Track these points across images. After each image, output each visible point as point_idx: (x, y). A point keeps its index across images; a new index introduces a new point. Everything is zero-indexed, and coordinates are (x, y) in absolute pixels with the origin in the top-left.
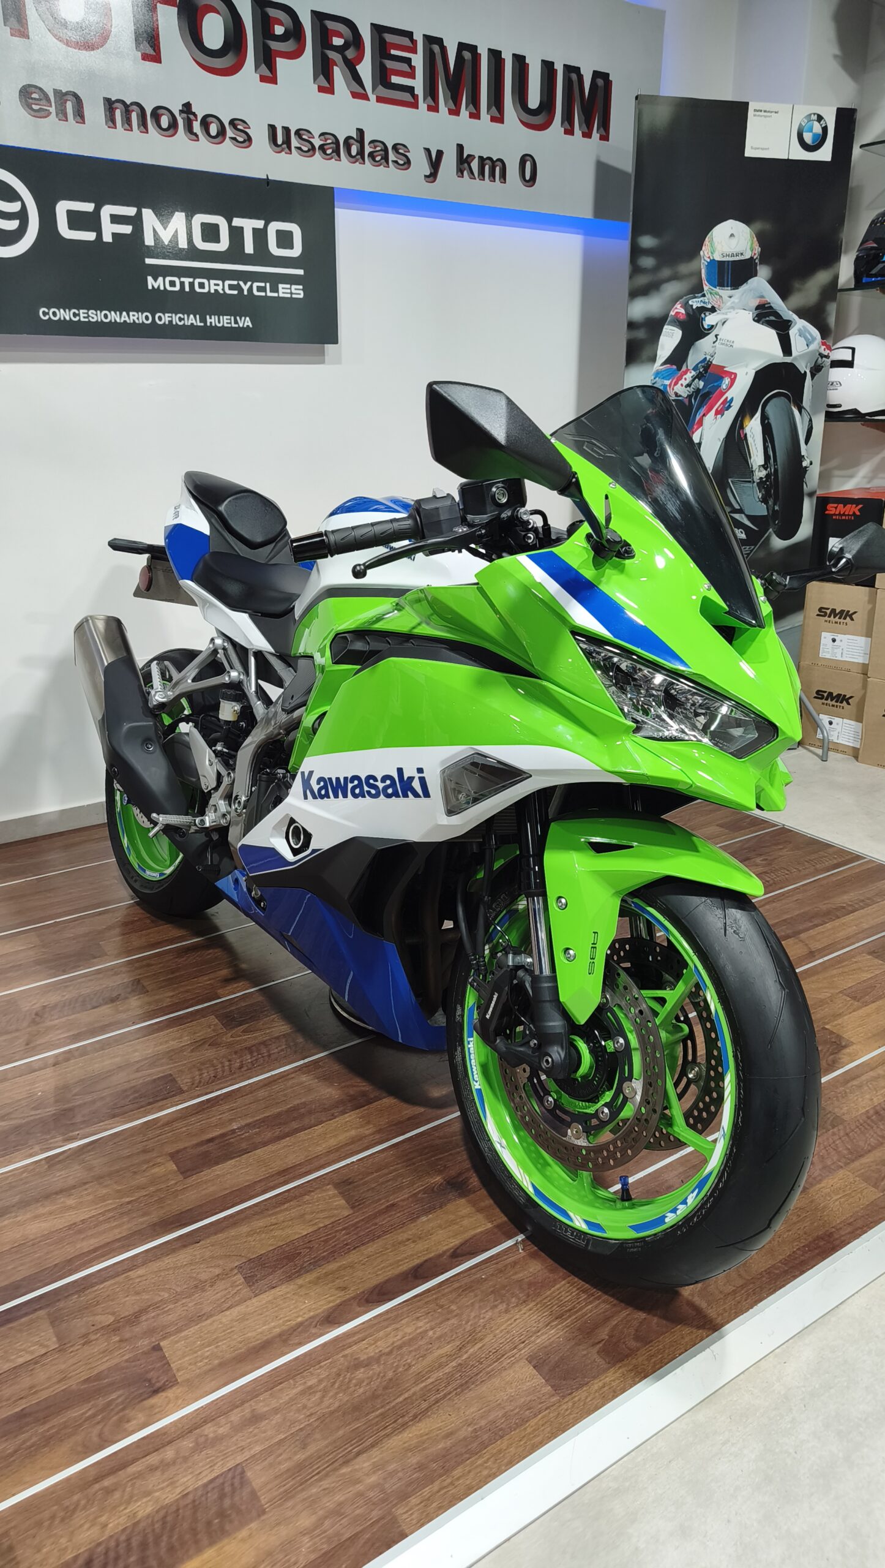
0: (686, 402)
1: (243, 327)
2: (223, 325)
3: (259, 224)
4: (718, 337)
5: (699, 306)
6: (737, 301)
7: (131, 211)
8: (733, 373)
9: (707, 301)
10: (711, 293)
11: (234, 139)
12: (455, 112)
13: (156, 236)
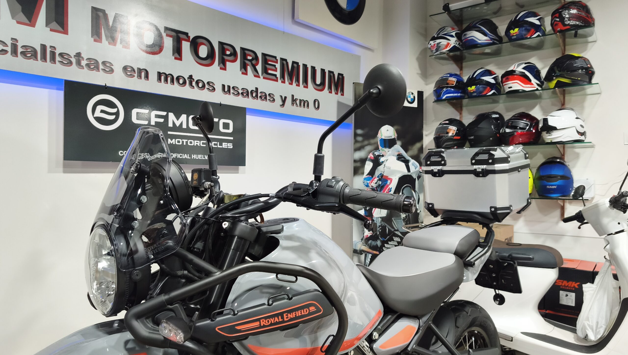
1: (207, 159)
2: (199, 159)
3: (216, 120)
5: (378, 154)
7: (164, 113)
9: (381, 153)
10: (382, 150)
11: (208, 89)
12: (291, 83)
13: (174, 123)
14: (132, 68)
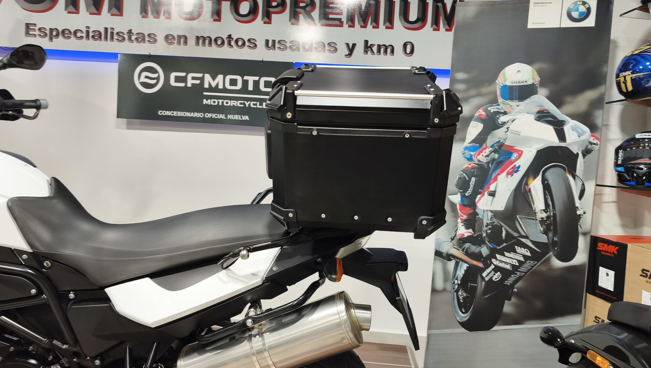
0: (486, 166)
1: (244, 120)
2: (235, 119)
3: (257, 78)
4: (508, 129)
5: (495, 110)
6: (522, 108)
7: (200, 75)
8: (520, 151)
9: (501, 108)
10: (504, 104)
11: (249, 46)
12: (365, 26)
13: (210, 84)
14: (173, 35)
